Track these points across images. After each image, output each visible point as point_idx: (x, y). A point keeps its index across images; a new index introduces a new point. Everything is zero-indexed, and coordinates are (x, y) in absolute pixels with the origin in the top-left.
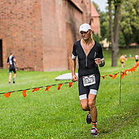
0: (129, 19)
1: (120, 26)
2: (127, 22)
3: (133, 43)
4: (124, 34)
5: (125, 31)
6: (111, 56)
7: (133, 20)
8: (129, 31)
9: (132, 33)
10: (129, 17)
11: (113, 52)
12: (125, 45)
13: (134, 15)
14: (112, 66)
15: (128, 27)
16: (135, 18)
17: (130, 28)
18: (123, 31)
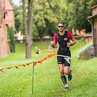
0: (42, 13)
1: (34, 20)
2: (40, 15)
3: (47, 35)
4: (38, 27)
5: (38, 24)
6: (25, 48)
7: (46, 13)
8: (43, 24)
9: (45, 26)
10: (42, 10)
11: (27, 44)
12: (39, 38)
13: (47, 9)
14: (26, 58)
15: (41, 20)
16: (49, 11)
17: (44, 22)
18: (36, 24)
